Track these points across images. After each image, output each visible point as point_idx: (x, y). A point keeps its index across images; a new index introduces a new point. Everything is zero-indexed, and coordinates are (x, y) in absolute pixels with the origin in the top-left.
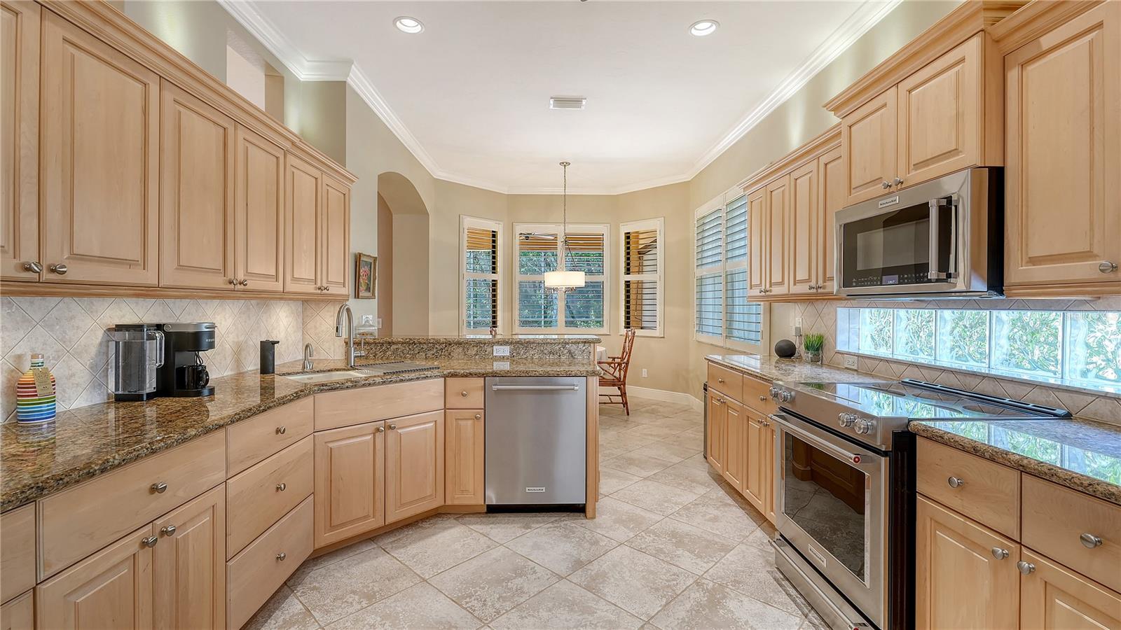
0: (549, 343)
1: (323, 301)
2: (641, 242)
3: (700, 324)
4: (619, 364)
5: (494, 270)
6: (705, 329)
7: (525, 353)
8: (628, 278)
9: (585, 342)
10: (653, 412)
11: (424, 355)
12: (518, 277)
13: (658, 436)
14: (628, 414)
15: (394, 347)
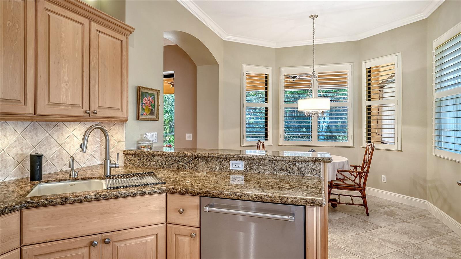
0: (279, 160)
1: (111, 122)
2: (381, 78)
3: (439, 141)
4: (360, 173)
5: (266, 101)
6: (444, 145)
7: (257, 169)
8: (369, 103)
9: (315, 161)
10: (391, 214)
11: (177, 166)
12: (283, 105)
13: (397, 244)
14: (368, 214)
15: (156, 158)
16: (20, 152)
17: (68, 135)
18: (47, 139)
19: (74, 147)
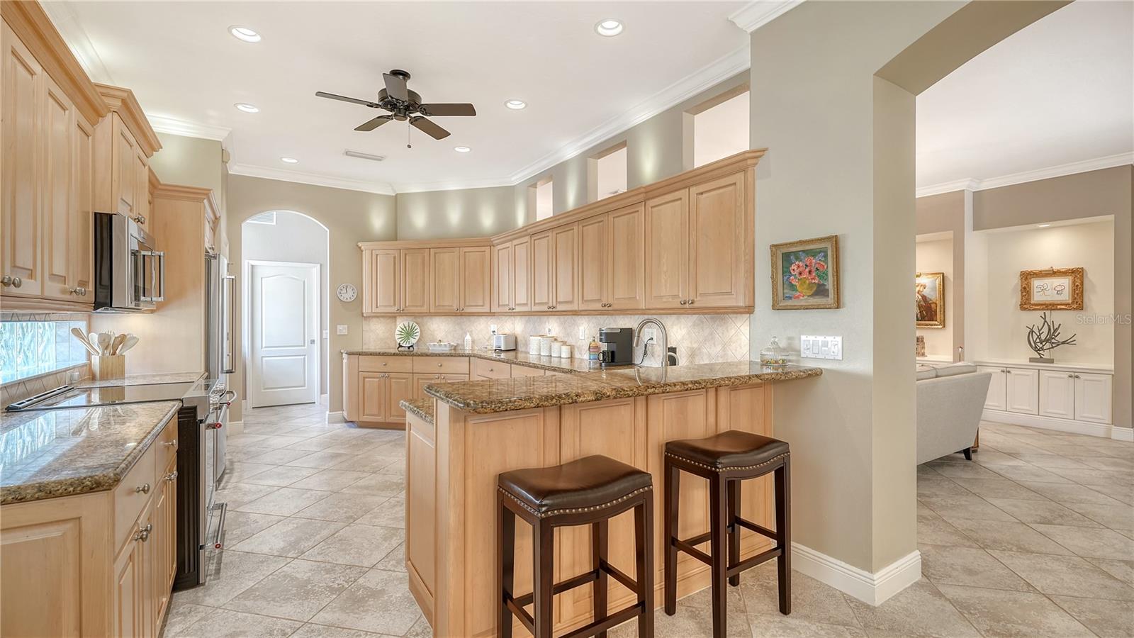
16: (690, 345)
17: (733, 331)
18: (711, 334)
19: (741, 348)
